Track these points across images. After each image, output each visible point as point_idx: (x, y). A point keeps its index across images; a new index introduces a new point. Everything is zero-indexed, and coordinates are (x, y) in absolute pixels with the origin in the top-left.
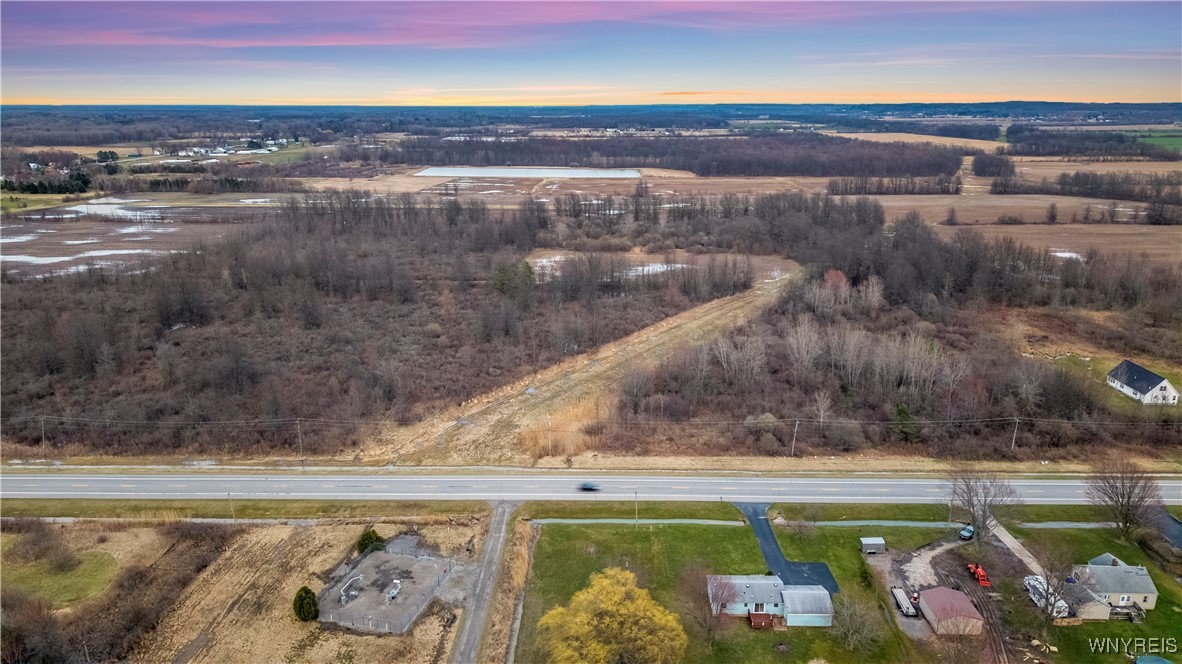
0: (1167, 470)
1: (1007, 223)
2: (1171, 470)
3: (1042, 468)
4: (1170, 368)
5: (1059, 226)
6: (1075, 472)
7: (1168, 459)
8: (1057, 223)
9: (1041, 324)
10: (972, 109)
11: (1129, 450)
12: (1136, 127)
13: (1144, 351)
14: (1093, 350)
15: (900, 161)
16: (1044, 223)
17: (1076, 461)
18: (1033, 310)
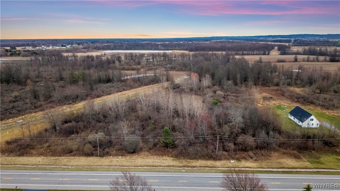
0: (302, 166)
1: (280, 62)
2: (304, 166)
3: (230, 165)
4: (322, 110)
5: (298, 63)
6: (248, 167)
7: (304, 159)
8: (297, 62)
9: (273, 93)
10: (286, 37)
11: (284, 153)
12: (334, 40)
13: (312, 103)
14: (290, 103)
15: (253, 46)
16: (293, 62)
17: (251, 160)
18: (273, 88)
